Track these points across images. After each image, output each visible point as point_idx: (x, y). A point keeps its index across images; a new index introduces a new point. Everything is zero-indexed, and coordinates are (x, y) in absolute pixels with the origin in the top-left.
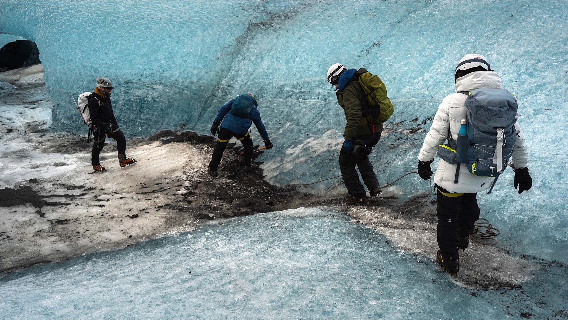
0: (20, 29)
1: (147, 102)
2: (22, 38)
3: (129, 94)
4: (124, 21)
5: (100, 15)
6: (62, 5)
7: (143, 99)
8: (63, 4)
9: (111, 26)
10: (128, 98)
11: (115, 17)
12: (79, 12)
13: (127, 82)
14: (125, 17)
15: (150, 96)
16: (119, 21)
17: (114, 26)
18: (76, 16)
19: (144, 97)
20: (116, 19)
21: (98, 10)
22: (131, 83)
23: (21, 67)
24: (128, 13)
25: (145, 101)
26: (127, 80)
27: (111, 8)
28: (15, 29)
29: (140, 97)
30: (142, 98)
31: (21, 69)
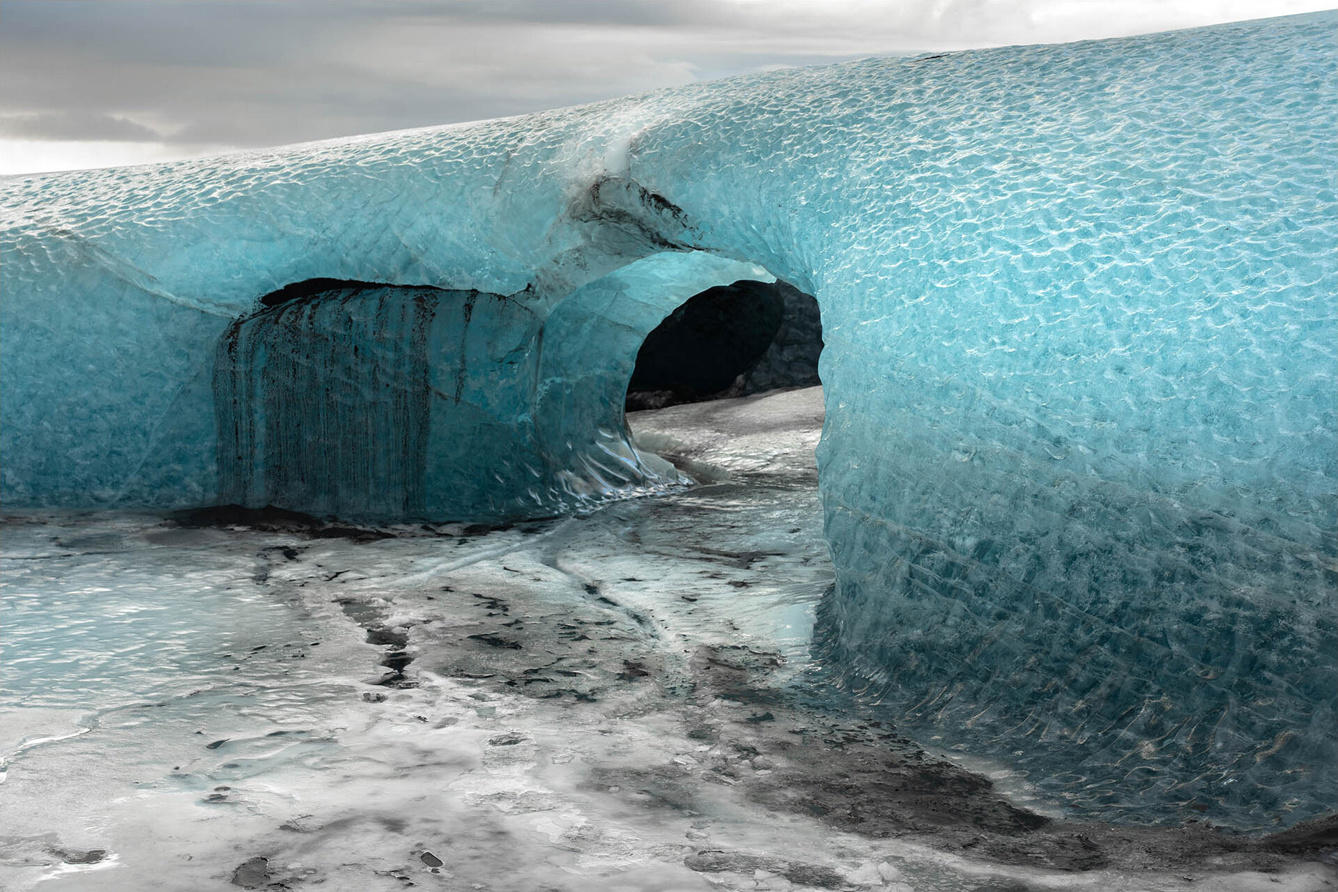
0: (768, 237)
1: (1286, 641)
2: (760, 274)
3: (1199, 583)
4: (1233, 224)
5: (1121, 188)
6: (961, 140)
7: (1268, 622)
8: (963, 132)
9: (1165, 243)
10: (1192, 607)
11: (1189, 200)
12: (1027, 173)
13: (1198, 526)
14: (1238, 203)
15: (1307, 616)
16: (1206, 220)
17: (1179, 243)
18: (1010, 188)
19: (1275, 615)
20: (1192, 209)
21: (1113, 166)
22: (1221, 530)
23: (723, 397)
24: (1257, 182)
25: (1280, 635)
26: (1203, 512)
27: (1175, 159)
28: (749, 234)
29: (1251, 607)
30: (1263, 615)
31: (723, 402)
